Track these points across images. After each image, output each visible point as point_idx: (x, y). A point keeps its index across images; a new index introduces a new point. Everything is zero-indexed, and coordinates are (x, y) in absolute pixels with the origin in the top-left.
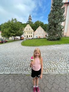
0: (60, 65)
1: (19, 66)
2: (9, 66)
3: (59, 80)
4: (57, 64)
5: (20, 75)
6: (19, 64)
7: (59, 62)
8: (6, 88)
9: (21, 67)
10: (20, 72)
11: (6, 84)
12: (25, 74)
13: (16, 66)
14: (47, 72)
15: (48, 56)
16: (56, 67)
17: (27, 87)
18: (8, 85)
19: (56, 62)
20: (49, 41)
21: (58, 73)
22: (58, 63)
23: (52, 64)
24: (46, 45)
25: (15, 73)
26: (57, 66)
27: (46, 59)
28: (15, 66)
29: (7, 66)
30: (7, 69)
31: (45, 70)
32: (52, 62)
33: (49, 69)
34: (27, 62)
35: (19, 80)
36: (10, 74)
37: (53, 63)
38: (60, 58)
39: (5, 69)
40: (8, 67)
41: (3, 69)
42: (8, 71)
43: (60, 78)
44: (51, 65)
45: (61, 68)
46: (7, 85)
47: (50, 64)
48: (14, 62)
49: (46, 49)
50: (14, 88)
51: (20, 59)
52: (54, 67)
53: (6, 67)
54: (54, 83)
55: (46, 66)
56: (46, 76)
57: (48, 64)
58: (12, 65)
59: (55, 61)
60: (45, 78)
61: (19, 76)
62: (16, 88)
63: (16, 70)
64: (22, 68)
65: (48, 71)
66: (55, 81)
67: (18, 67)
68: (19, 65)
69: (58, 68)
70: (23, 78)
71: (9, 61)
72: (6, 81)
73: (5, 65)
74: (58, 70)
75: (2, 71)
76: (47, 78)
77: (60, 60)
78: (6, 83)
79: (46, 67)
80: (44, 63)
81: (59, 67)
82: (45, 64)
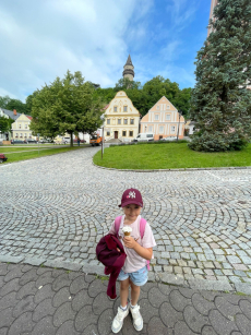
0: (241, 253)
1: (77, 238)
2: (43, 235)
3: (232, 319)
4: (225, 246)
5: (77, 275)
6: (78, 233)
7: (237, 241)
8: (23, 318)
9: (82, 244)
10: (77, 261)
11: (23, 302)
12: (95, 274)
13: (66, 240)
14: (180, 276)
15: (187, 210)
16: (223, 259)
17: (97, 325)
18: (30, 308)
19: (223, 237)
20: (197, 153)
21: (229, 288)
22: (230, 242)
23: (205, 245)
24: (184, 167)
25: (59, 262)
26: (226, 255)
27: (179, 224)
28: (63, 238)
29: (37, 234)
30: (37, 245)
31: (174, 265)
32: (202, 235)
33: (191, 263)
34: (105, 227)
35: (71, 295)
36: (42, 266)
37: (209, 240)
38: (242, 223)
39: (29, 245)
40: (38, 240)
41: (22, 244)
42: (38, 252)
43: (238, 309)
44: (198, 250)
45: (243, 267)
46: (28, 304)
47: (194, 244)
48: (61, 222)
49: (183, 182)
50: (48, 320)
51: (83, 215)
52: (213, 258)
53: (32, 236)
54: (206, 329)
55: (180, 249)
56: (176, 292)
57: (185, 243)
58: (55, 233)
59: (217, 233)
60: (170, 300)
61: (71, 275)
62: (56, 323)
63: (65, 252)
64: (86, 249)
65: (187, 270)
66: (214, 322)
67: (73, 243)
68: (76, 235)
69: (229, 267)
70: (84, 286)
71: (44, 218)
72: (27, 289)
73: (33, 232)
74: (227, 272)
75: (19, 249)
76: (179, 300)
77: (239, 231)
78: (25, 297)
79: (176, 255)
80: (172, 236)
81: (233, 260)
82: (176, 242)
